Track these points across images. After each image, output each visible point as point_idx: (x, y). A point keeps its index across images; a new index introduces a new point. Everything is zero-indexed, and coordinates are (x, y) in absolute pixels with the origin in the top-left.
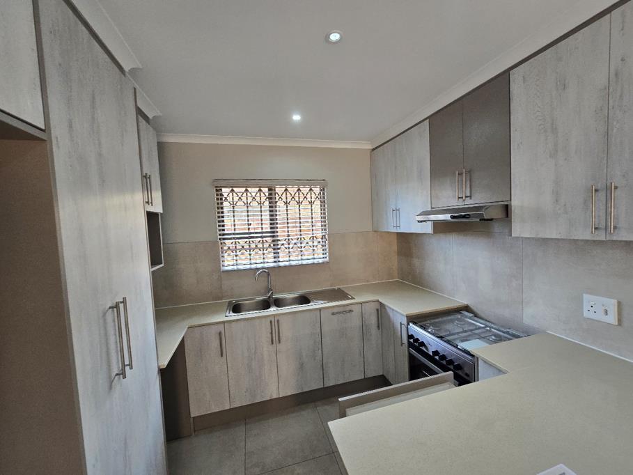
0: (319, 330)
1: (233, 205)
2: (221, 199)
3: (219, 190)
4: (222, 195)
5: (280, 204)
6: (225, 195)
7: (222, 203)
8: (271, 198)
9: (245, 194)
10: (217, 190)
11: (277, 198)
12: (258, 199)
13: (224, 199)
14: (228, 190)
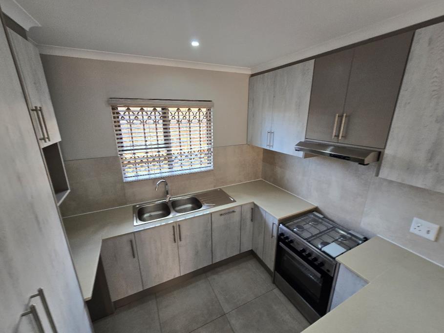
0: (210, 228)
1: (130, 123)
2: (118, 117)
3: (114, 108)
4: (118, 113)
5: (173, 123)
6: (122, 113)
7: (119, 122)
8: (165, 117)
9: (140, 113)
10: (113, 109)
11: (170, 117)
12: (153, 117)
13: (120, 117)
14: (124, 109)
